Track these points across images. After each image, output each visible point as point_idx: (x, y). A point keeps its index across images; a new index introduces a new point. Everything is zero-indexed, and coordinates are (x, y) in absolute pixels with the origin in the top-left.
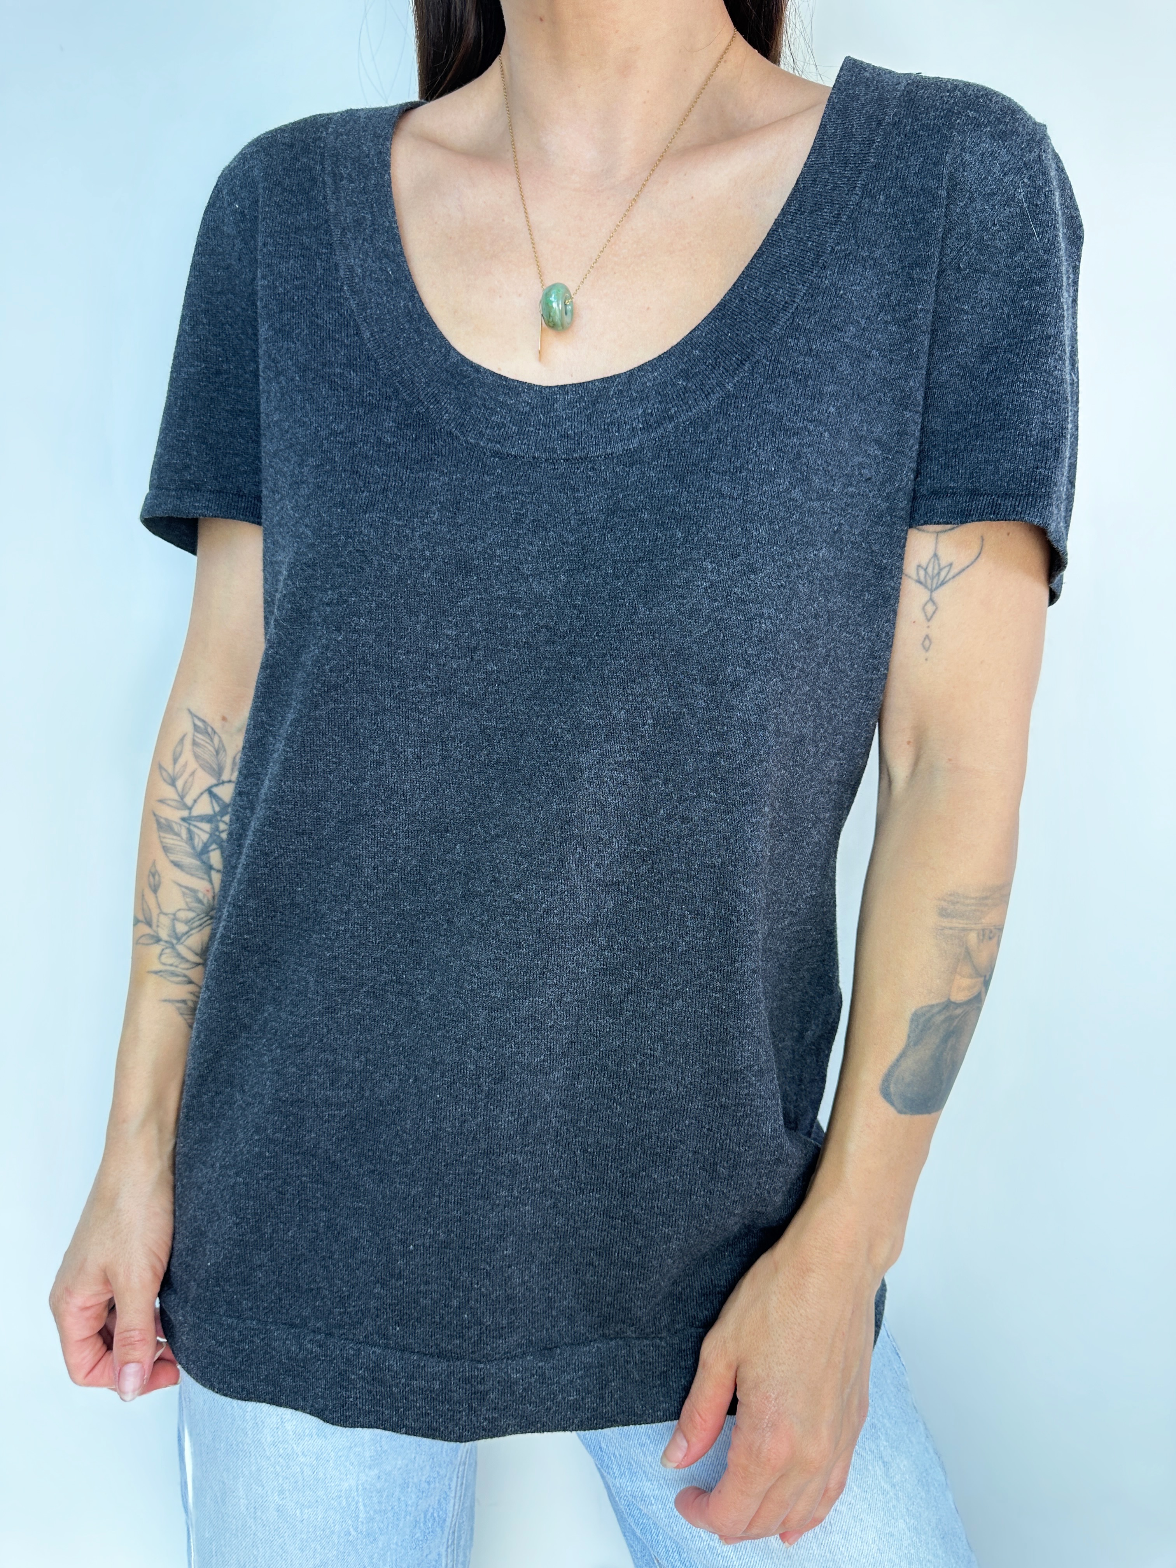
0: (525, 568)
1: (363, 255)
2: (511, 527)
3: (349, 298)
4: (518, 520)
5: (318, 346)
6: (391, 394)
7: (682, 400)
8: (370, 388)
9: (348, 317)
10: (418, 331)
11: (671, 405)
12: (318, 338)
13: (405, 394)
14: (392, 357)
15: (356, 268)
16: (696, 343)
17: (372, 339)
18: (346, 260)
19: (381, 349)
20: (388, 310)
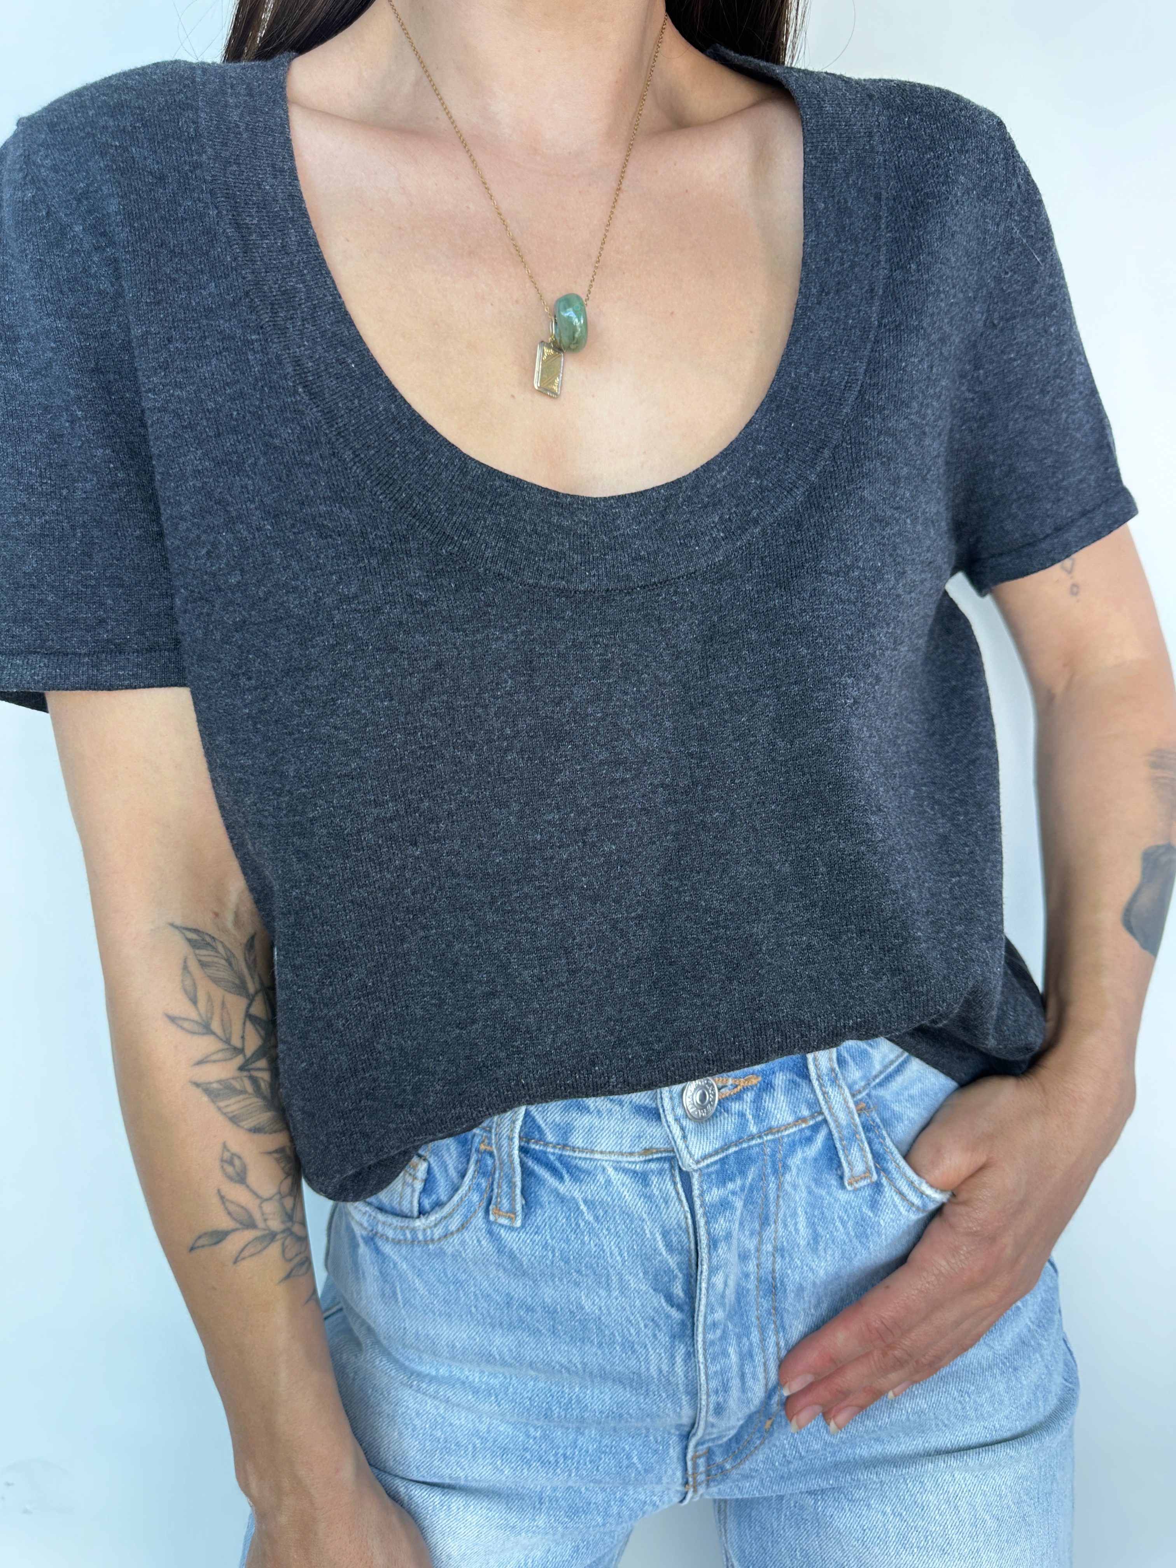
1: (308, 341)
3: (309, 404)
4: (605, 667)
5: (284, 478)
6: (404, 532)
7: (761, 500)
8: (376, 528)
10: (413, 440)
12: (282, 467)
13: (424, 530)
14: (391, 481)
15: (305, 360)
16: (757, 437)
17: (357, 460)
18: (289, 349)
19: (373, 473)
20: (365, 417)
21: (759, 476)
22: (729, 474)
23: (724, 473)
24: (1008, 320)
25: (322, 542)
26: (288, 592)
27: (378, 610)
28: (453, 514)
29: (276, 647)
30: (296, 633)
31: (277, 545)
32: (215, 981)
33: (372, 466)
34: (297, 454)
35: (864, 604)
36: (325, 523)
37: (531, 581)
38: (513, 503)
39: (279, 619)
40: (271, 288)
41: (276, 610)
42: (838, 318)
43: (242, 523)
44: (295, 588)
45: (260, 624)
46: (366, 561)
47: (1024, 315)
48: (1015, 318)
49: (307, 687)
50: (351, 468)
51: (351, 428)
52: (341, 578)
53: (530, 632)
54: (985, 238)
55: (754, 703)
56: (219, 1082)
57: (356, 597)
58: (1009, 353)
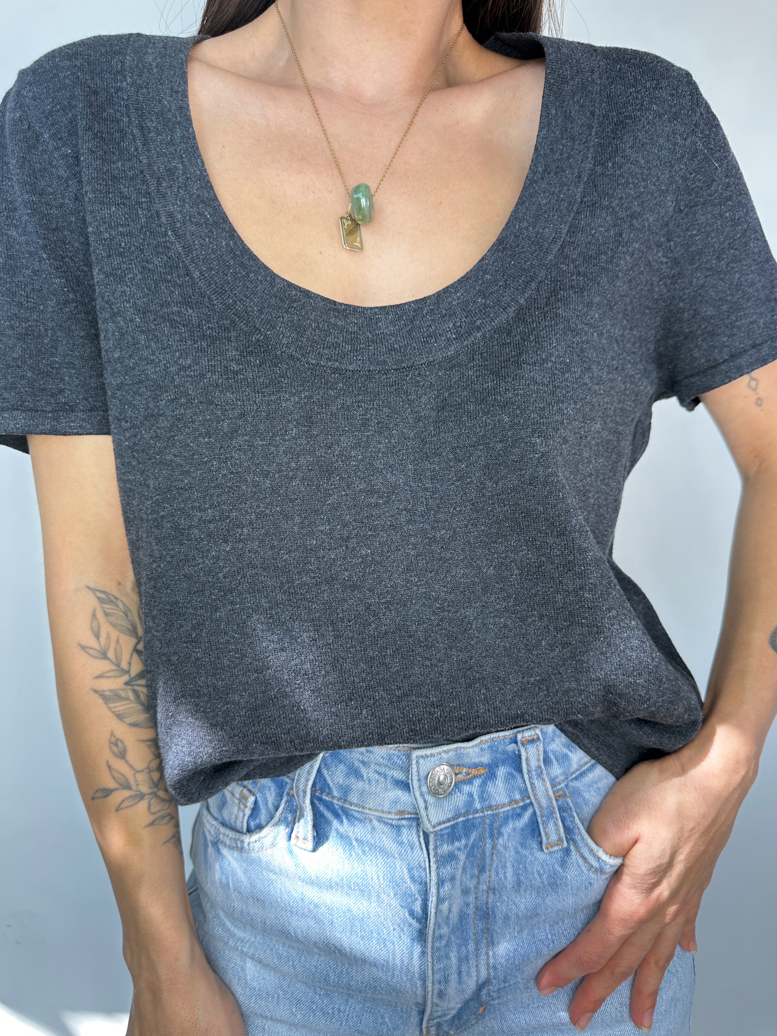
0: (378, 464)
1: (180, 201)
2: (359, 431)
3: (175, 242)
4: (365, 424)
5: (153, 289)
7: (484, 314)
9: (176, 259)
11: (475, 319)
12: (152, 282)
13: (242, 324)
14: (224, 292)
15: (176, 214)
16: (486, 270)
17: (202, 278)
18: (166, 207)
19: (212, 286)
20: (212, 250)
21: (484, 297)
22: (462, 295)
23: (458, 294)
24: (691, 207)
25: (172, 331)
26: (148, 363)
27: (203, 376)
28: (262, 313)
29: (139, 401)
30: (151, 391)
31: (142, 332)
32: (113, 625)
33: (212, 282)
34: (162, 274)
35: (554, 386)
36: (175, 318)
37: (314, 362)
38: (303, 307)
39: (141, 382)
40: (159, 167)
41: (139, 375)
42: (554, 192)
43: (120, 316)
44: (153, 361)
45: (130, 385)
46: (199, 343)
47: (704, 204)
48: (697, 206)
49: (158, 428)
50: (198, 283)
51: (202, 257)
52: (181, 354)
53: (311, 397)
54: (675, 149)
55: (471, 455)
56: (110, 691)
57: (190, 367)
58: (692, 231)
